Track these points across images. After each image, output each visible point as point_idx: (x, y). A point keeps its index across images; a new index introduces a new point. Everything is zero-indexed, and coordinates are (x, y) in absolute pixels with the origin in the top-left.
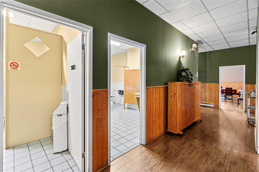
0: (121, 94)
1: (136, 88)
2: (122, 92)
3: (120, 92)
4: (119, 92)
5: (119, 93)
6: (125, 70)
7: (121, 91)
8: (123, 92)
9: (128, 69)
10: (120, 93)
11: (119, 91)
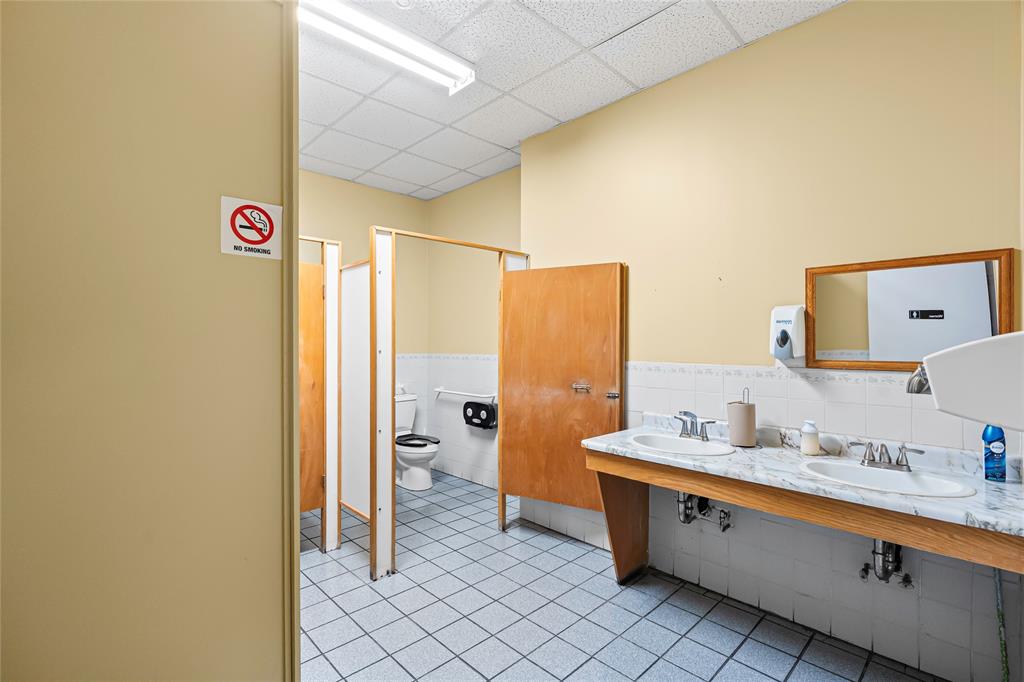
0: (477, 425)
1: (581, 397)
2: (483, 414)
3: (476, 415)
4: (470, 412)
5: (469, 420)
6: (506, 274)
7: (477, 407)
8: (492, 411)
9: (524, 268)
10: (475, 421)
11: (468, 405)
